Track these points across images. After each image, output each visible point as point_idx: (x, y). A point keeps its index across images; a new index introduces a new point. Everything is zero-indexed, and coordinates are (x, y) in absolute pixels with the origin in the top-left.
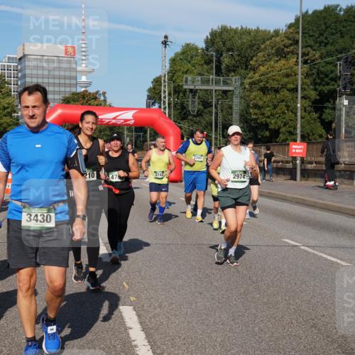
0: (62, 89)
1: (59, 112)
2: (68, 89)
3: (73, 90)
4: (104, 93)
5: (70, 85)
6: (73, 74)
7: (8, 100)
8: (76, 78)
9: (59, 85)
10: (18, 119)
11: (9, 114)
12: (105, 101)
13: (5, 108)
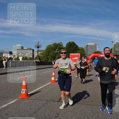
0: (94, 51)
1: (93, 55)
2: (95, 51)
3: (96, 51)
4: (101, 52)
5: (95, 50)
6: (96, 48)
7: (84, 53)
8: (96, 49)
9: (93, 50)
10: (86, 56)
11: (84, 55)
12: (102, 53)
13: (84, 54)
